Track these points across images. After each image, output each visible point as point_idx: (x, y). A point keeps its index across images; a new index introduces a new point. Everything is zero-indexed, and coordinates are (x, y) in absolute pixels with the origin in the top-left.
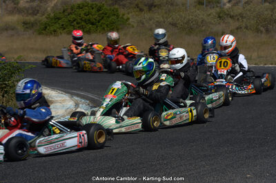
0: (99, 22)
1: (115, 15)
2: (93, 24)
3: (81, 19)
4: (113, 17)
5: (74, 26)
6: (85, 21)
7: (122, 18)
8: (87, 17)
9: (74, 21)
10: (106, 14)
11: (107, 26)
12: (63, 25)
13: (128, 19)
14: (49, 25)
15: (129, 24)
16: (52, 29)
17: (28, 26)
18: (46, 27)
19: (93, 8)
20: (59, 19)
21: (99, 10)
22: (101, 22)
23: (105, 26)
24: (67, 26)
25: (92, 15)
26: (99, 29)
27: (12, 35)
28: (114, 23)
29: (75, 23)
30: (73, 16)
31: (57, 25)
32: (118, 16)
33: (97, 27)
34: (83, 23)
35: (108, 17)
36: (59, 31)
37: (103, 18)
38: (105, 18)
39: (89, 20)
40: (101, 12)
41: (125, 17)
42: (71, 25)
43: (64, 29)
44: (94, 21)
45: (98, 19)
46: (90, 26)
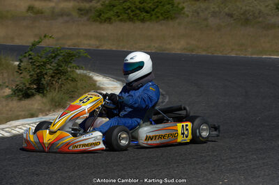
0: (153, 10)
1: (169, 4)
2: (147, 12)
3: (136, 7)
4: (169, 6)
5: (128, 14)
6: (139, 9)
7: (177, 7)
8: (142, 6)
9: (129, 8)
10: (160, 3)
11: (162, 14)
12: (117, 12)
13: (183, 8)
14: (103, 12)
15: (184, 13)
16: (106, 16)
17: (83, 12)
18: (100, 14)
20: (114, 6)
22: (156, 10)
23: (159, 15)
24: (121, 14)
25: (148, 4)
26: (153, 17)
27: (67, 22)
28: (169, 12)
29: (129, 11)
30: (128, 4)
31: (112, 13)
32: (173, 5)
33: (151, 15)
34: (138, 11)
35: (163, 6)
36: (113, 18)
37: (157, 6)
38: (160, 7)
39: (143, 8)
40: (156, 1)
41: (180, 6)
42: (126, 13)
43: (119, 16)
44: (149, 9)
45: (153, 7)
46: (145, 14)
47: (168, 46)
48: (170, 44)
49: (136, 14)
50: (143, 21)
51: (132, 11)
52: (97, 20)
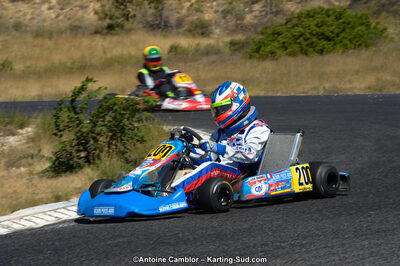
0: (338, 36)
1: (362, 24)
2: (328, 39)
3: (311, 33)
4: (360, 28)
5: (300, 43)
6: (317, 35)
7: (375, 28)
8: (320, 30)
9: (301, 36)
10: (349, 24)
11: (351, 41)
12: (284, 43)
13: (385, 29)
14: (264, 45)
15: (386, 37)
16: (268, 49)
17: (237, 46)
18: (260, 48)
19: (329, 16)
20: (279, 34)
21: (338, 18)
22: (341, 35)
23: (346, 42)
25: (329, 27)
26: (338, 46)
27: (214, 62)
28: (361, 36)
29: (301, 39)
30: (300, 29)
31: (276, 44)
32: (368, 26)
33: (335, 44)
34: (314, 39)
35: (353, 28)
36: (279, 52)
37: (344, 30)
38: (347, 30)
39: (323, 34)
40: (341, 21)
41: (380, 27)
43: (287, 49)
44: (331, 35)
45: (336, 31)
46: (325, 42)
47: (348, 86)
48: (350, 82)
49: (312, 43)
50: (321, 52)
51: (306, 39)
52: (255, 56)
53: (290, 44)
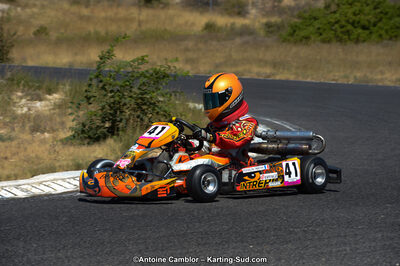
0: (375, 25)
2: (364, 28)
5: (335, 30)
6: (353, 24)
8: (356, 18)
9: (337, 22)
10: (386, 14)
11: (387, 31)
12: (319, 29)
14: (299, 28)
16: (303, 33)
17: (271, 29)
18: (295, 31)
19: (368, 5)
20: (315, 19)
21: (375, 8)
22: (379, 24)
23: (383, 32)
25: (365, 15)
26: (374, 36)
27: (247, 43)
29: (337, 26)
30: (337, 15)
31: (311, 29)
33: (371, 33)
34: (349, 27)
35: (390, 19)
36: (313, 37)
37: (380, 20)
38: (384, 20)
39: (359, 22)
40: (379, 10)
43: (321, 34)
44: (366, 23)
45: (373, 20)
46: (360, 31)
47: (379, 77)
48: (382, 73)
49: (348, 31)
50: (357, 41)
51: (342, 27)
52: (289, 40)
53: (325, 30)
